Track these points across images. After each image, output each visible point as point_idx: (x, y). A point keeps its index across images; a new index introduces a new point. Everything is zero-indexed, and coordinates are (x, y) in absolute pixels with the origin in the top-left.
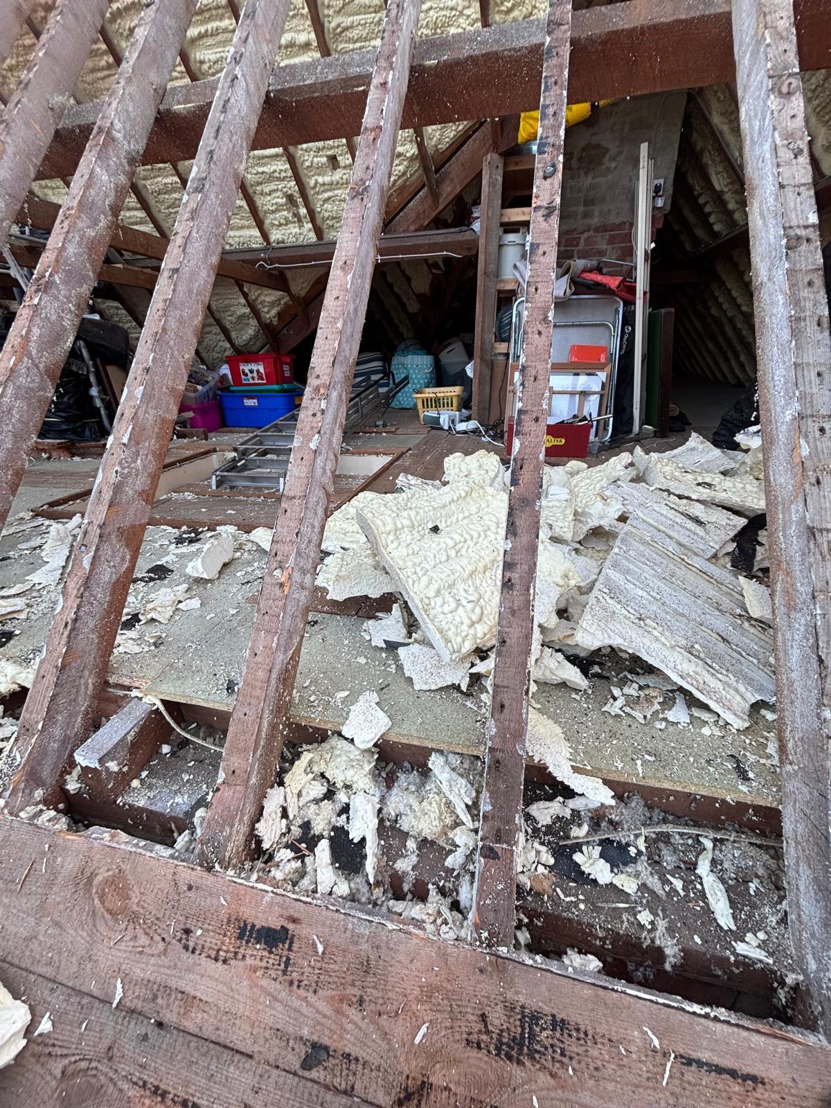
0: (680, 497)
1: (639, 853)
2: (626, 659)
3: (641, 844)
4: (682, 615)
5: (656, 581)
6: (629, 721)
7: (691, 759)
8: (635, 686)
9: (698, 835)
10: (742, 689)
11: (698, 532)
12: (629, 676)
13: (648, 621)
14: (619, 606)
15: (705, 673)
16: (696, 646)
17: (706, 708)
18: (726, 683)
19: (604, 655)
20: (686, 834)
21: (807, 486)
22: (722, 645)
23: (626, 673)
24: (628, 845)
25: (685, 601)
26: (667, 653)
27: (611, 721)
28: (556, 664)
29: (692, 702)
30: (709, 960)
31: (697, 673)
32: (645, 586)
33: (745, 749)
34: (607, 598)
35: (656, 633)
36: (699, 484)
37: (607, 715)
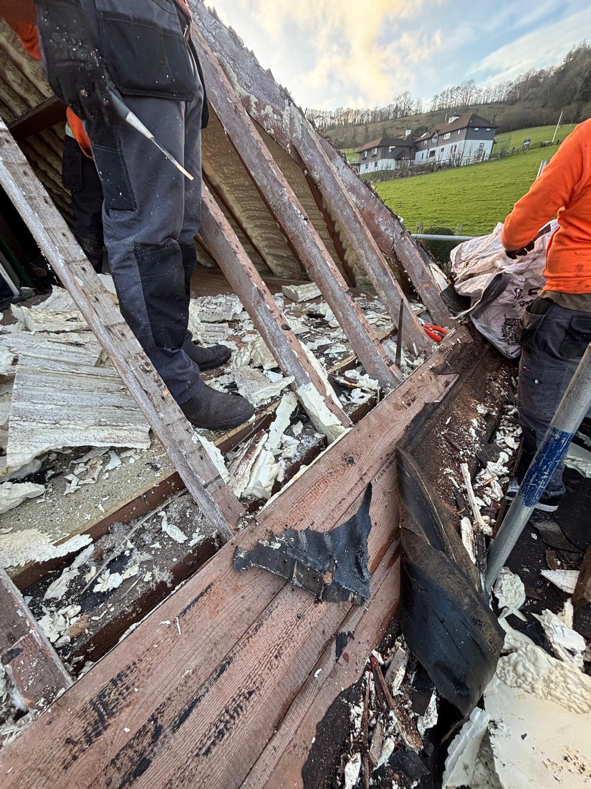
0: (58, 332)
1: (131, 550)
2: (71, 453)
3: (130, 545)
4: (86, 407)
5: (59, 394)
6: (86, 488)
7: (129, 481)
8: (82, 465)
9: (156, 513)
10: (140, 427)
11: (81, 351)
12: (75, 462)
13: (61, 422)
14: (34, 424)
15: (115, 431)
16: (102, 420)
17: (126, 449)
18: (130, 429)
19: (54, 461)
20: (149, 519)
21: (93, 304)
22: (119, 411)
23: (72, 461)
24: (123, 553)
25: (86, 397)
26: (86, 434)
27: (73, 497)
28: (8, 491)
29: (119, 451)
30: (184, 563)
31: (111, 434)
32: (52, 401)
33: (153, 456)
34: (21, 423)
35: (71, 426)
36: (68, 320)
37: (69, 495)
